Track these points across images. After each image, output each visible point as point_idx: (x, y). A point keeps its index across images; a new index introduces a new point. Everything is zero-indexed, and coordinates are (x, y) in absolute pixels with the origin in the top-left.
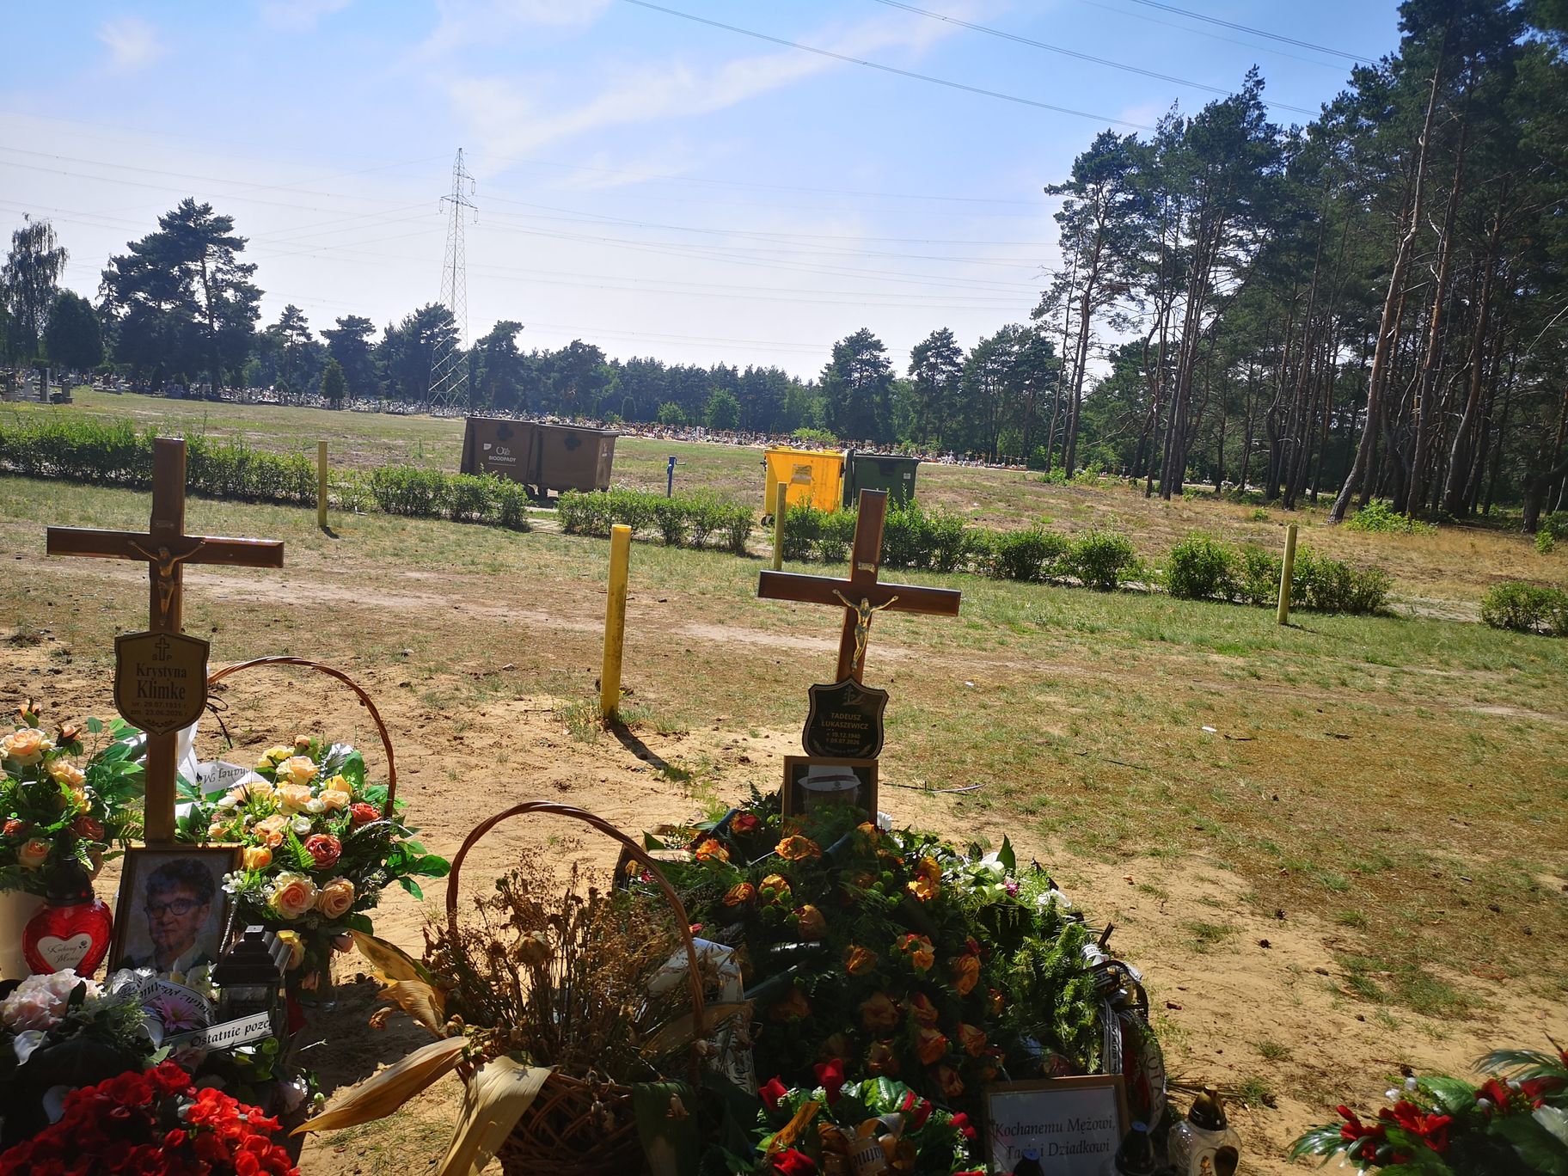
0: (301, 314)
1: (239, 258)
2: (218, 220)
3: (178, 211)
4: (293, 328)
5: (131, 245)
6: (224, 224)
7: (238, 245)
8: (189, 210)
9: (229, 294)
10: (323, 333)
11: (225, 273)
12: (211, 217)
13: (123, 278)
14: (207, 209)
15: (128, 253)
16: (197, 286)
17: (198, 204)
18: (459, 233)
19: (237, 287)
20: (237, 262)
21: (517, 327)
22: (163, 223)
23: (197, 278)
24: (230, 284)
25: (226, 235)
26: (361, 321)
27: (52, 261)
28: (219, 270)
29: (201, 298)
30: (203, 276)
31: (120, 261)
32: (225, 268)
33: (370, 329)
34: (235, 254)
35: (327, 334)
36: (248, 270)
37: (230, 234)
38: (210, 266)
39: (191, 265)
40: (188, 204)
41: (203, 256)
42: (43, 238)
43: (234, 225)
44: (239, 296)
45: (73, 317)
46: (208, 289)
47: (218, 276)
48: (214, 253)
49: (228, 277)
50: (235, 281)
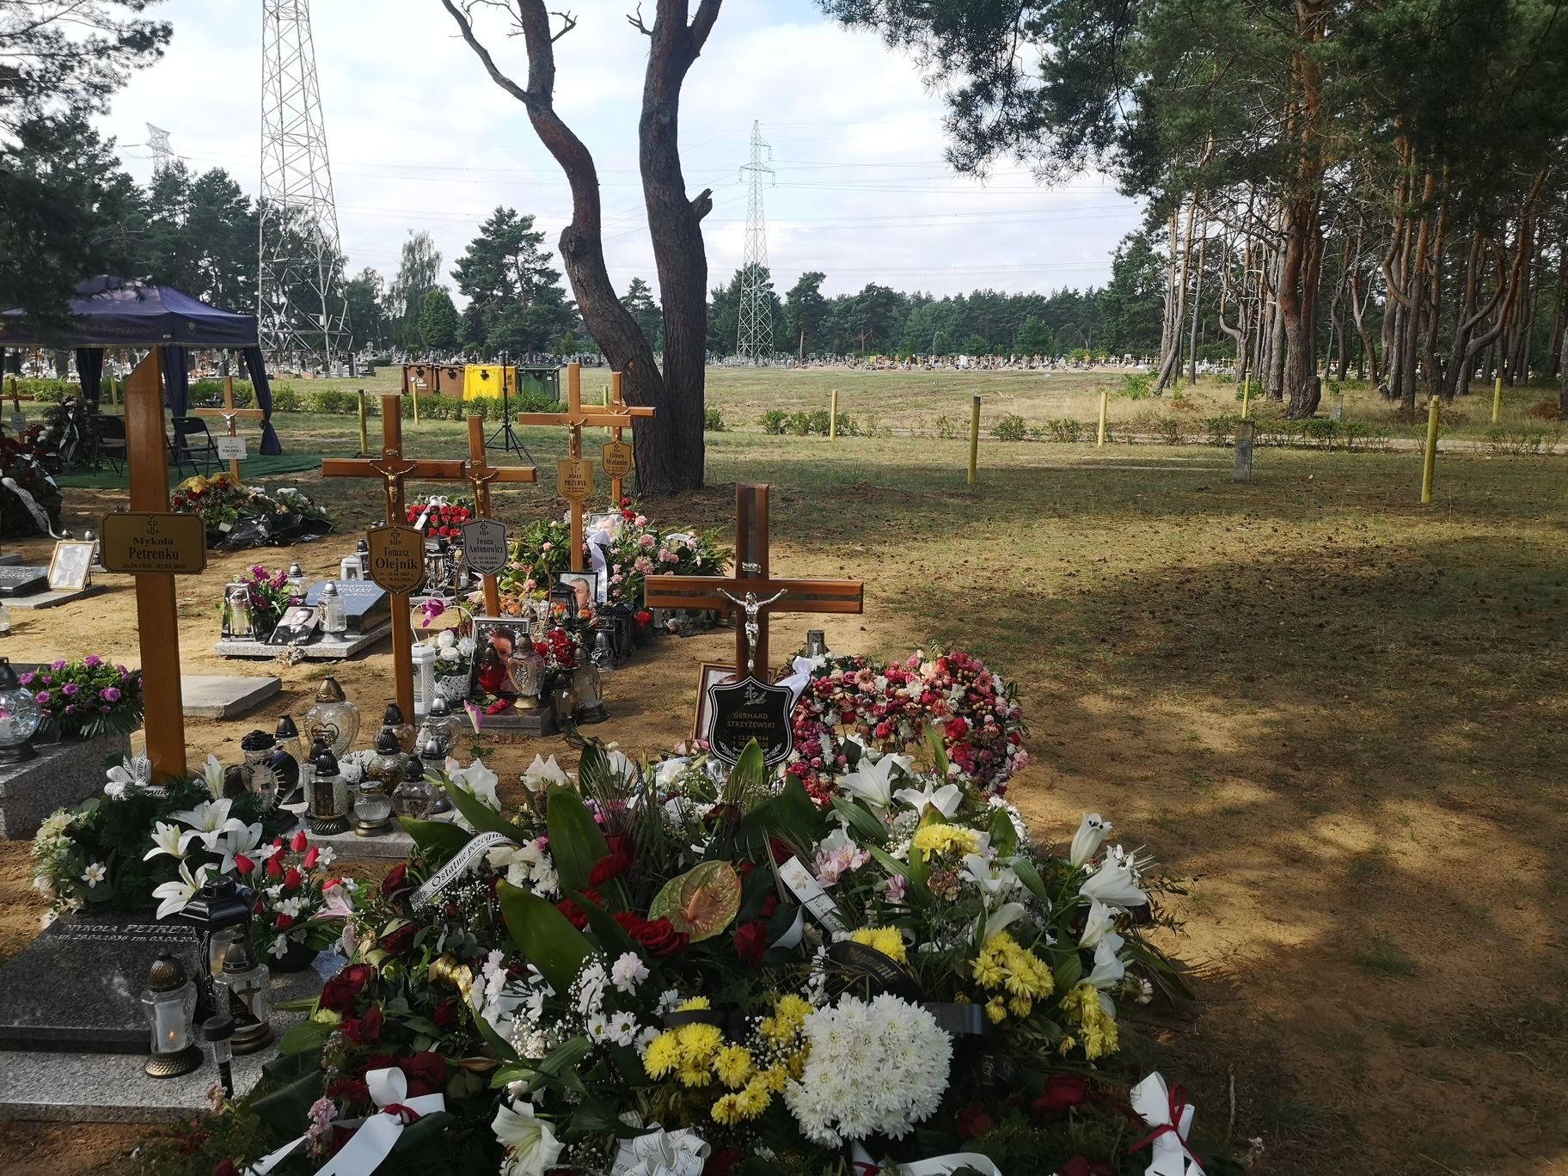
1: (541, 249)
2: (524, 220)
3: (494, 218)
4: (638, 298)
5: (468, 249)
6: (527, 222)
7: (538, 238)
8: (502, 217)
9: (536, 279)
11: (531, 263)
12: (517, 219)
13: (466, 275)
14: (512, 214)
15: (467, 255)
16: (512, 275)
17: (506, 210)
18: (758, 197)
19: (541, 272)
20: (539, 253)
21: (818, 277)
22: (484, 230)
23: (513, 269)
24: (536, 272)
25: (529, 232)
27: (431, 265)
28: (526, 261)
29: (518, 288)
30: (517, 267)
31: (460, 262)
32: (531, 259)
34: (538, 246)
36: (544, 259)
37: (532, 230)
38: (521, 258)
39: (509, 259)
40: (499, 211)
41: (516, 251)
42: (425, 246)
43: (534, 222)
44: (543, 280)
45: (437, 309)
46: (521, 277)
47: (527, 266)
48: (522, 249)
49: (532, 266)
50: (538, 268)
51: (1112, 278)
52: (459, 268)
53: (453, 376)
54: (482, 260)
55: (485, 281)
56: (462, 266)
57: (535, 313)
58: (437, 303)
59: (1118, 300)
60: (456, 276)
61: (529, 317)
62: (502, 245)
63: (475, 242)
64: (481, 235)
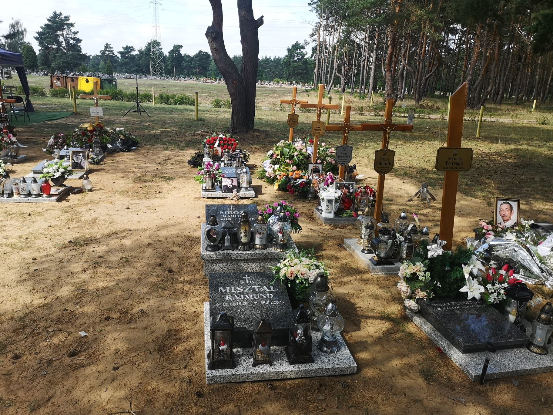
0: (111, 46)
1: (73, 29)
2: (65, 17)
3: (53, 16)
4: (108, 51)
5: (41, 27)
6: (67, 18)
7: (72, 25)
8: (56, 15)
9: (71, 41)
10: (118, 52)
11: (69, 35)
12: (63, 17)
13: (41, 37)
14: (61, 14)
15: (41, 30)
16: (61, 39)
17: (58, 13)
18: (157, 14)
19: (74, 39)
20: (72, 31)
21: (181, 46)
22: (49, 20)
23: (61, 37)
24: (72, 38)
25: (68, 22)
26: (130, 47)
27: (22, 33)
28: (67, 34)
29: (64, 44)
30: (63, 36)
31: (38, 33)
32: (69, 33)
33: (134, 50)
34: (72, 28)
35: (120, 53)
36: (76, 33)
37: (70, 22)
38: (65, 33)
39: (59, 33)
40: (55, 13)
41: (62, 29)
42: (19, 25)
43: (70, 18)
44: (75, 42)
45: (27, 52)
46: (65, 40)
47: (68, 36)
48: (66, 28)
49: (70, 36)
50: (72, 37)
51: (287, 54)
52: (37, 35)
53: (73, 81)
54: (48, 33)
55: (50, 41)
56: (39, 35)
57: (72, 55)
58: (27, 49)
59: (289, 62)
60: (36, 38)
61: (70, 57)
62: (56, 26)
63: (45, 25)
64: (47, 22)
